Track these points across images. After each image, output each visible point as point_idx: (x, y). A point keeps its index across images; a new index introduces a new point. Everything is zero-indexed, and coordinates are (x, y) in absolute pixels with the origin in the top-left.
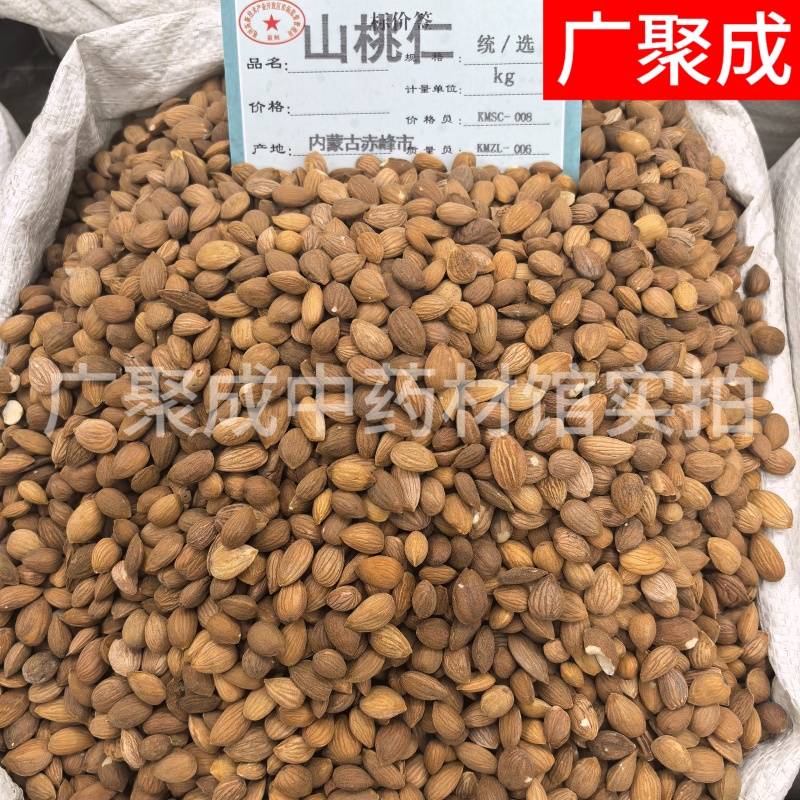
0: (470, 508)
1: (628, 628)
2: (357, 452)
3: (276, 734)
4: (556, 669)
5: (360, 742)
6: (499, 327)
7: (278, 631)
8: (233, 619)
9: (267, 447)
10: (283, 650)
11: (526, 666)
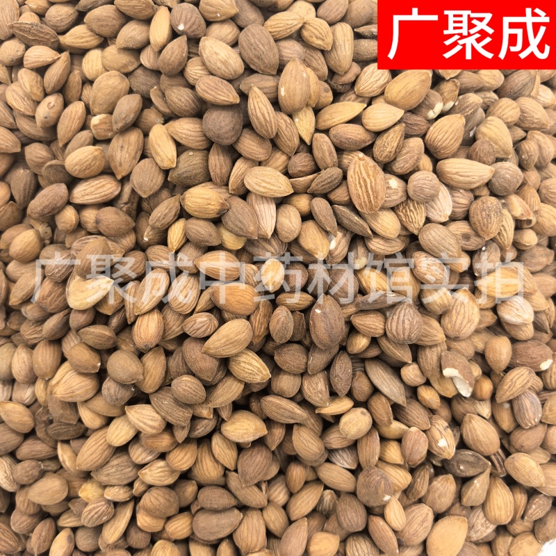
0: (327, 233)
1: (484, 351)
2: (210, 180)
3: (140, 459)
4: (413, 392)
5: (222, 465)
6: (355, 47)
7: (136, 359)
8: (91, 348)
9: (119, 177)
10: (141, 377)
11: (384, 388)
